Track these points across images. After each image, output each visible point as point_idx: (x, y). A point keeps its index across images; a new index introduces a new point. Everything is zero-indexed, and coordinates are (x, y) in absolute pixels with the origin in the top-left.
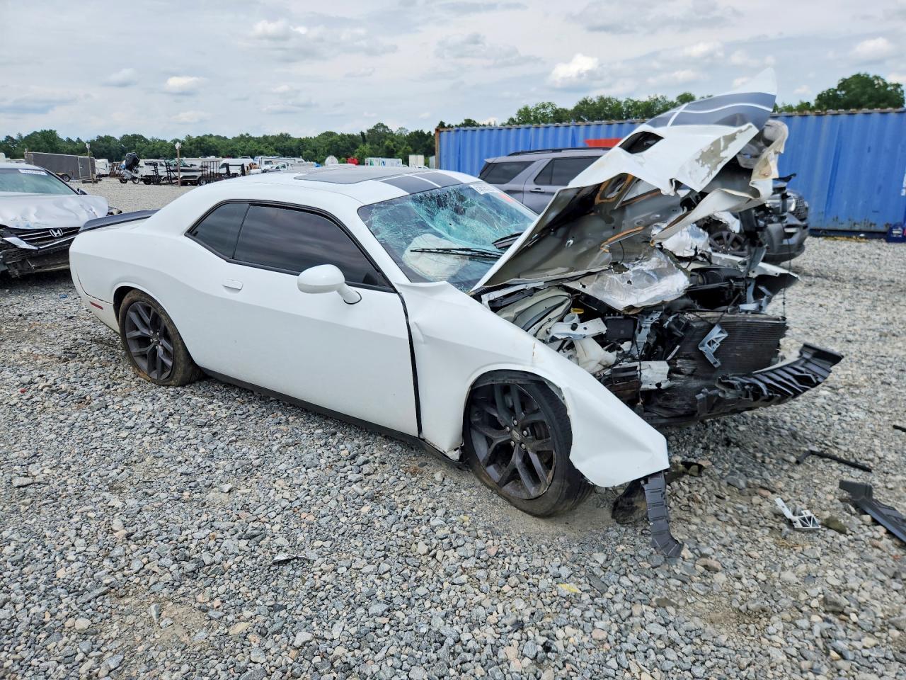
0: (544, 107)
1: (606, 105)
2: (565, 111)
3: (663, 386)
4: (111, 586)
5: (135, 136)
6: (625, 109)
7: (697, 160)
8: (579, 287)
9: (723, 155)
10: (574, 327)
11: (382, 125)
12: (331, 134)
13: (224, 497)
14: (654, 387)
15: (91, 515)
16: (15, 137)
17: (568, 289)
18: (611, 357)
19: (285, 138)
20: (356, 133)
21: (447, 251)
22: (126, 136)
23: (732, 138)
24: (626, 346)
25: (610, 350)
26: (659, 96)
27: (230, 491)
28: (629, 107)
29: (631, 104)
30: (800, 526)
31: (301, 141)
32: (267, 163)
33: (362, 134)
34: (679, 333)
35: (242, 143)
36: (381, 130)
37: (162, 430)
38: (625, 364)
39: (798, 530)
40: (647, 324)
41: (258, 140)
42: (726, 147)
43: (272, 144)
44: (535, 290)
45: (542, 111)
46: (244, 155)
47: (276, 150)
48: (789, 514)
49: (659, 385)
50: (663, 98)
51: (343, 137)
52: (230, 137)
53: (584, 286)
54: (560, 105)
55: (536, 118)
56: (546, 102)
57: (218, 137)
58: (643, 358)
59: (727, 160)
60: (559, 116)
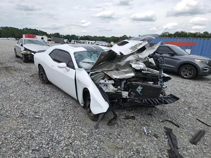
0: (166, 33)
1: (183, 33)
2: (171, 34)
3: (127, 97)
4: (7, 116)
5: (74, 35)
6: (188, 35)
7: (130, 48)
8: (106, 73)
9: (137, 47)
10: (105, 81)
11: (125, 35)
12: (114, 37)
13: (37, 105)
14: (125, 97)
15: (14, 104)
16: (52, 34)
17: (104, 73)
18: (116, 89)
19: (104, 37)
20: (119, 37)
21: (89, 63)
22: (72, 35)
23: (141, 44)
24: (119, 87)
25: (116, 88)
26: (198, 32)
27: (39, 104)
28: (189, 34)
29: (190, 33)
30: (147, 134)
31: (107, 38)
32: (98, 42)
33: (121, 37)
34: (130, 86)
35: (95, 38)
36: (125, 36)
37: (36, 91)
38: (119, 91)
39: (146, 135)
40: (123, 83)
41: (98, 37)
42: (139, 46)
43: (101, 38)
44: (99, 72)
45: (165, 34)
46: (94, 41)
47: (102, 40)
48: (145, 131)
49: (126, 97)
50: (199, 32)
51: (116, 38)
52: (92, 36)
53: (107, 73)
54: (170, 33)
55: (163, 35)
56: (167, 32)
57: (90, 36)
58: (123, 91)
59: (138, 49)
60: (170, 36)
